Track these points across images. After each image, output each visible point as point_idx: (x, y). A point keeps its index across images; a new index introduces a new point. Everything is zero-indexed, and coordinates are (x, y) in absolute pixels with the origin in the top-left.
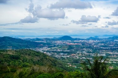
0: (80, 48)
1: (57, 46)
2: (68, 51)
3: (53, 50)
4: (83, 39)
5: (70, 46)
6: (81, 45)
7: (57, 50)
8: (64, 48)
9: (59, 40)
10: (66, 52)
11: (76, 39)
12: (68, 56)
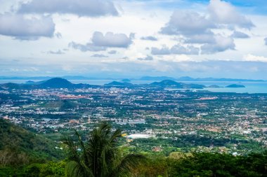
0: (89, 106)
1: (36, 102)
2: (61, 113)
3: (25, 112)
4: (96, 87)
5: (65, 101)
6: (92, 99)
7: (36, 111)
8: (51, 105)
9: (41, 88)
10: (56, 116)
11: (80, 86)
12: (62, 126)
